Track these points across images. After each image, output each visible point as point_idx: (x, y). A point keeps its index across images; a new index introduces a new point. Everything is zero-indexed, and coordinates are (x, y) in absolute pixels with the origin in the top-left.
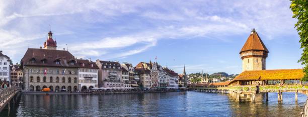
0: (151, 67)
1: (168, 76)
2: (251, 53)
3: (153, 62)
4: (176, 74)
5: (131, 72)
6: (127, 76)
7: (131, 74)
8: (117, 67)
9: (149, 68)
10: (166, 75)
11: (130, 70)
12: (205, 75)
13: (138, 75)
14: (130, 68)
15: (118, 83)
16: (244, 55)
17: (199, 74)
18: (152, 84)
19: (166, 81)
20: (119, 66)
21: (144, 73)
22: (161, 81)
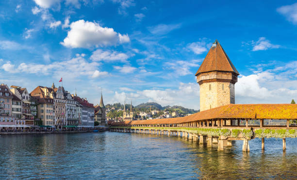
0: (55, 95)
1: (79, 108)
2: (213, 76)
3: (57, 87)
4: (91, 106)
5: (26, 101)
6: (19, 107)
7: (25, 105)
8: (4, 93)
9: (51, 96)
10: (77, 106)
11: (24, 98)
12: (127, 107)
13: (36, 105)
14: (24, 94)
15: (7, 118)
16: (203, 78)
17: (118, 106)
18: (56, 120)
19: (76, 117)
20: (8, 91)
21: (44, 103)
22: (69, 115)
